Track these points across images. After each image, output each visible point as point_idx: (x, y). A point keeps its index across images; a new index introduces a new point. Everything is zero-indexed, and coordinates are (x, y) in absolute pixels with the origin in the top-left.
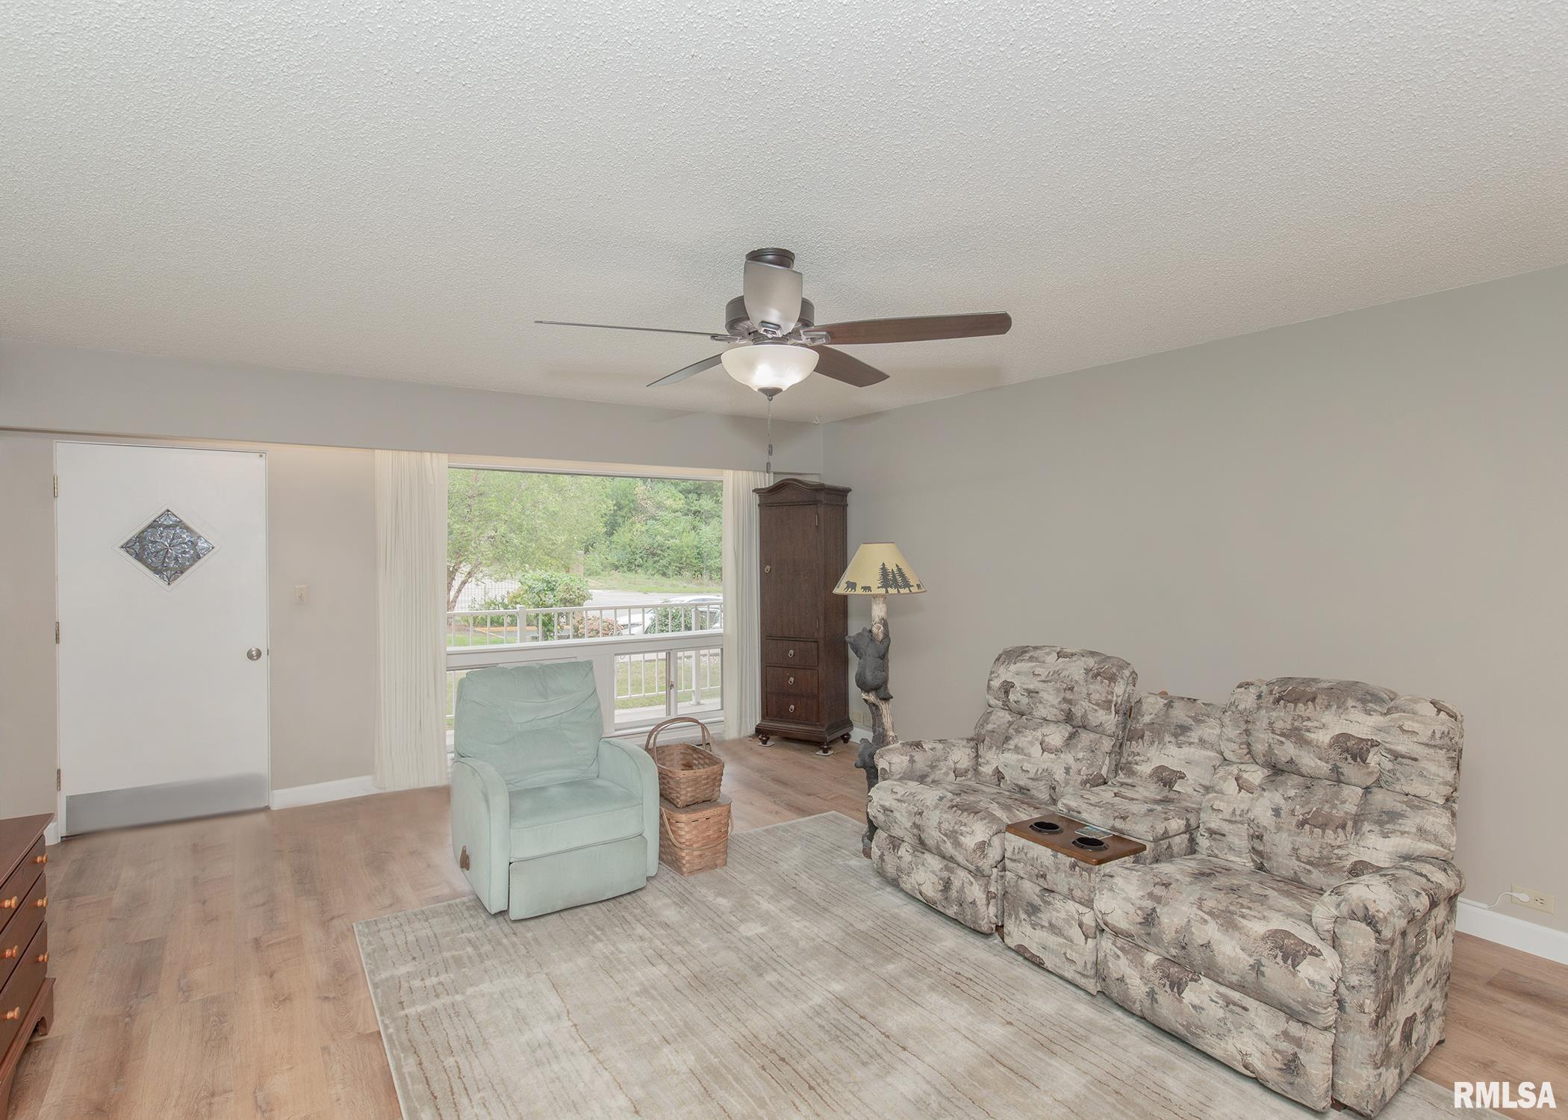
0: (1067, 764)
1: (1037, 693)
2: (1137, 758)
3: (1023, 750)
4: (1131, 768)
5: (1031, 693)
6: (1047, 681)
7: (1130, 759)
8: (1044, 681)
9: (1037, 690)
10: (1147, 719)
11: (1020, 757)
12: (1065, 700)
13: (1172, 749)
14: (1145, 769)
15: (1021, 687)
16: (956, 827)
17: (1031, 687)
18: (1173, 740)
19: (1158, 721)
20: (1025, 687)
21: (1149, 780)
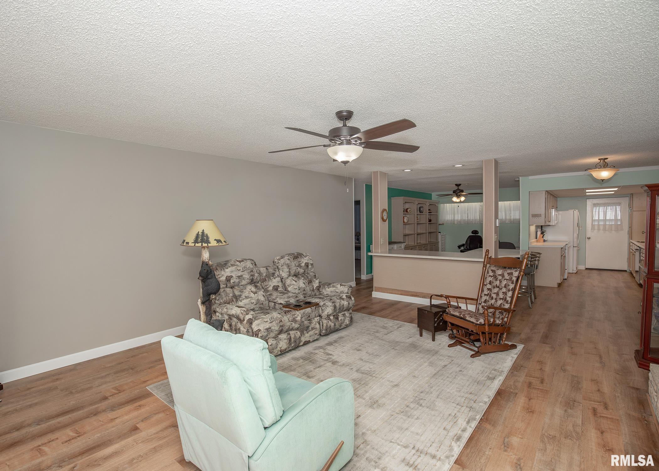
0: (262, 294)
1: (242, 276)
2: (268, 286)
3: (248, 297)
4: (267, 290)
5: (239, 277)
6: (244, 271)
7: (266, 287)
8: (243, 271)
9: (242, 275)
10: (264, 274)
11: (249, 299)
12: (251, 275)
13: (274, 280)
14: (271, 288)
15: (235, 276)
16: (293, 317)
17: (239, 275)
18: (273, 278)
19: (267, 274)
20: (237, 275)
21: (273, 291)
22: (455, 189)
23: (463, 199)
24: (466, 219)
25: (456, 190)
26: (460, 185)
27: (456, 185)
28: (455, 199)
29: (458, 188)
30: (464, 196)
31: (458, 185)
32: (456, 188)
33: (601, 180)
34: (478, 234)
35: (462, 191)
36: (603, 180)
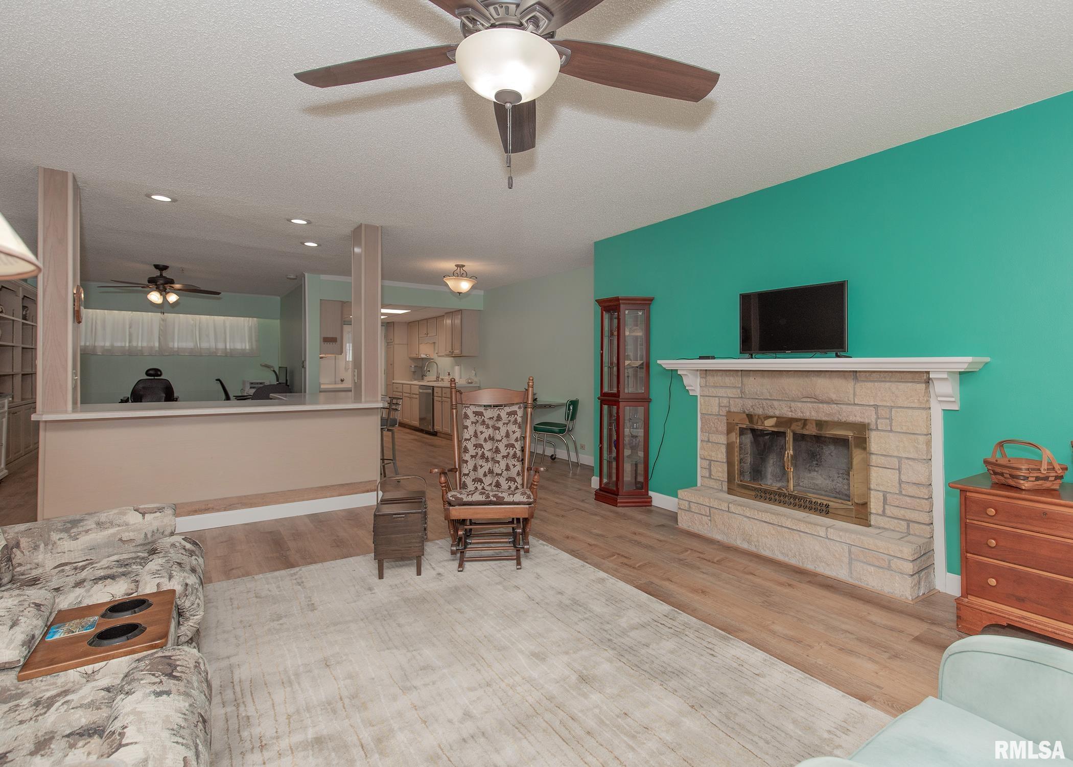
22: (155, 276)
23: (172, 298)
24: (127, 345)
25: (157, 277)
26: (166, 268)
27: (157, 267)
28: (155, 297)
29: (161, 275)
30: (176, 291)
31: (162, 268)
32: (157, 273)
33: (458, 293)
34: (160, 375)
35: (172, 282)
36: (460, 293)
